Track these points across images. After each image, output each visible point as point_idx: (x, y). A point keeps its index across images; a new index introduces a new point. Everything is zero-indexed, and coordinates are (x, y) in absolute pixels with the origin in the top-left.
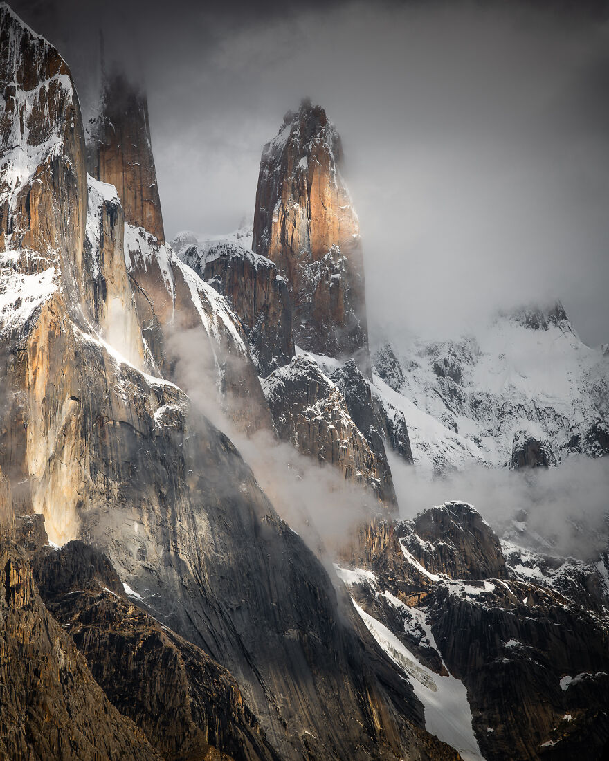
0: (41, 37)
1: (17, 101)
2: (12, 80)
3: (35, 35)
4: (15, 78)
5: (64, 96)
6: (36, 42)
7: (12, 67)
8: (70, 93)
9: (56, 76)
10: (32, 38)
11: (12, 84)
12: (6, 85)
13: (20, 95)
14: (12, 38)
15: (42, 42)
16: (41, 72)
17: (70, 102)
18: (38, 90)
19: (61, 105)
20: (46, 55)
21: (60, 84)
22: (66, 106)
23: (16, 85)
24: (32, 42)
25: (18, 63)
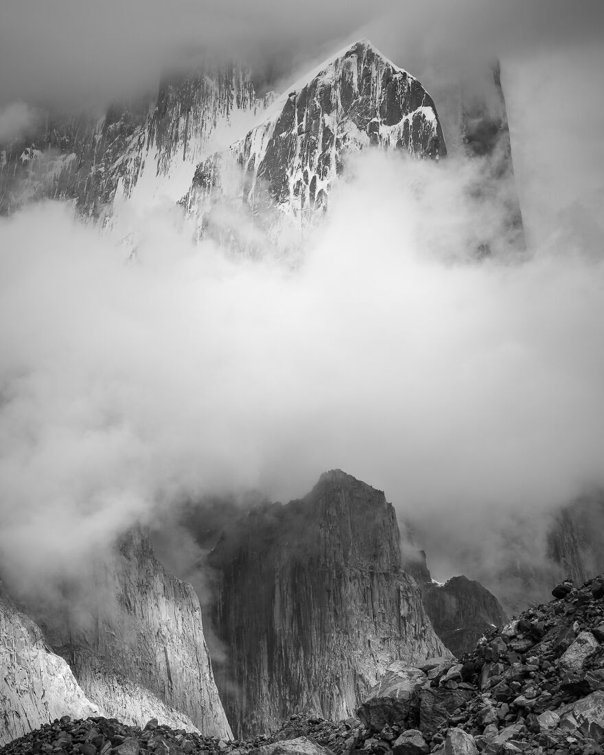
0: (403, 71)
1: (380, 136)
2: (375, 116)
3: (397, 69)
4: (378, 114)
5: (429, 129)
6: (398, 76)
7: (375, 102)
8: (435, 125)
9: (420, 109)
10: (395, 72)
11: (375, 120)
12: (369, 121)
13: (384, 130)
14: (374, 74)
15: (404, 75)
16: (404, 106)
17: (435, 133)
18: (401, 123)
19: (426, 137)
20: (409, 88)
21: (424, 116)
22: (430, 138)
23: (379, 121)
24: (394, 76)
25: (380, 98)
